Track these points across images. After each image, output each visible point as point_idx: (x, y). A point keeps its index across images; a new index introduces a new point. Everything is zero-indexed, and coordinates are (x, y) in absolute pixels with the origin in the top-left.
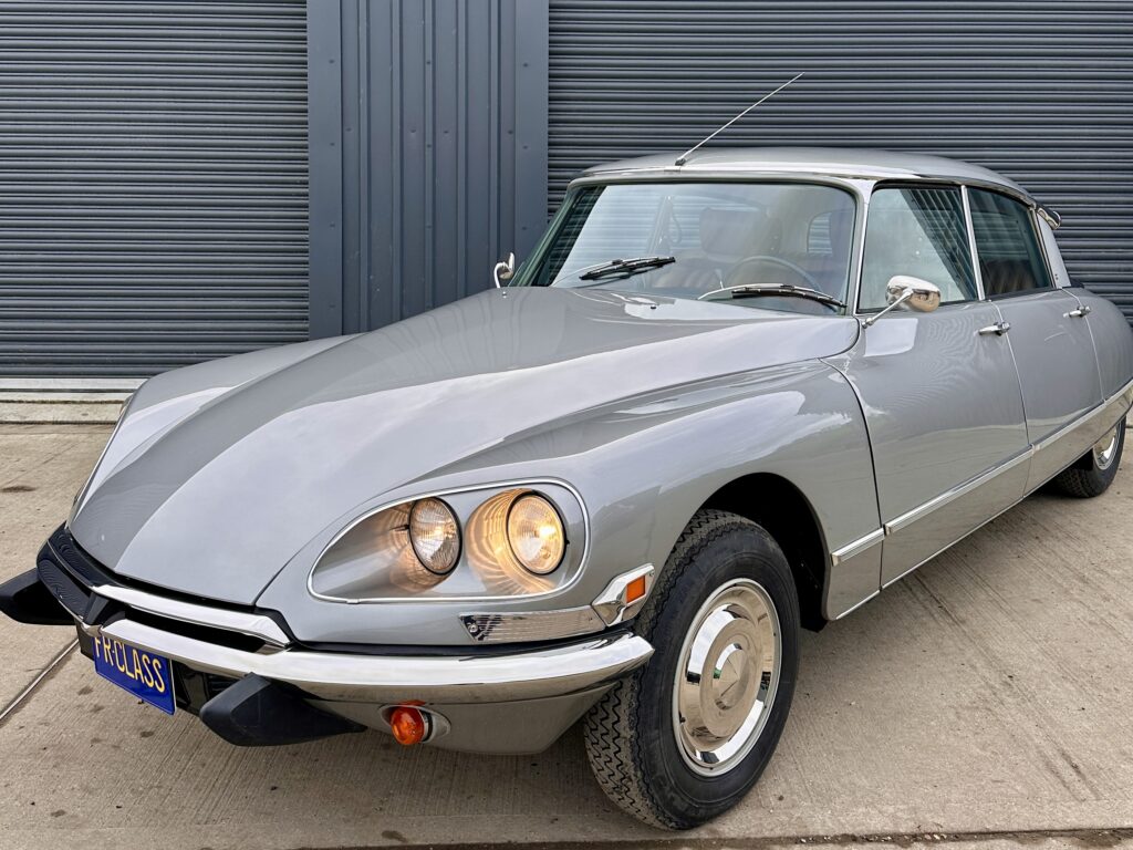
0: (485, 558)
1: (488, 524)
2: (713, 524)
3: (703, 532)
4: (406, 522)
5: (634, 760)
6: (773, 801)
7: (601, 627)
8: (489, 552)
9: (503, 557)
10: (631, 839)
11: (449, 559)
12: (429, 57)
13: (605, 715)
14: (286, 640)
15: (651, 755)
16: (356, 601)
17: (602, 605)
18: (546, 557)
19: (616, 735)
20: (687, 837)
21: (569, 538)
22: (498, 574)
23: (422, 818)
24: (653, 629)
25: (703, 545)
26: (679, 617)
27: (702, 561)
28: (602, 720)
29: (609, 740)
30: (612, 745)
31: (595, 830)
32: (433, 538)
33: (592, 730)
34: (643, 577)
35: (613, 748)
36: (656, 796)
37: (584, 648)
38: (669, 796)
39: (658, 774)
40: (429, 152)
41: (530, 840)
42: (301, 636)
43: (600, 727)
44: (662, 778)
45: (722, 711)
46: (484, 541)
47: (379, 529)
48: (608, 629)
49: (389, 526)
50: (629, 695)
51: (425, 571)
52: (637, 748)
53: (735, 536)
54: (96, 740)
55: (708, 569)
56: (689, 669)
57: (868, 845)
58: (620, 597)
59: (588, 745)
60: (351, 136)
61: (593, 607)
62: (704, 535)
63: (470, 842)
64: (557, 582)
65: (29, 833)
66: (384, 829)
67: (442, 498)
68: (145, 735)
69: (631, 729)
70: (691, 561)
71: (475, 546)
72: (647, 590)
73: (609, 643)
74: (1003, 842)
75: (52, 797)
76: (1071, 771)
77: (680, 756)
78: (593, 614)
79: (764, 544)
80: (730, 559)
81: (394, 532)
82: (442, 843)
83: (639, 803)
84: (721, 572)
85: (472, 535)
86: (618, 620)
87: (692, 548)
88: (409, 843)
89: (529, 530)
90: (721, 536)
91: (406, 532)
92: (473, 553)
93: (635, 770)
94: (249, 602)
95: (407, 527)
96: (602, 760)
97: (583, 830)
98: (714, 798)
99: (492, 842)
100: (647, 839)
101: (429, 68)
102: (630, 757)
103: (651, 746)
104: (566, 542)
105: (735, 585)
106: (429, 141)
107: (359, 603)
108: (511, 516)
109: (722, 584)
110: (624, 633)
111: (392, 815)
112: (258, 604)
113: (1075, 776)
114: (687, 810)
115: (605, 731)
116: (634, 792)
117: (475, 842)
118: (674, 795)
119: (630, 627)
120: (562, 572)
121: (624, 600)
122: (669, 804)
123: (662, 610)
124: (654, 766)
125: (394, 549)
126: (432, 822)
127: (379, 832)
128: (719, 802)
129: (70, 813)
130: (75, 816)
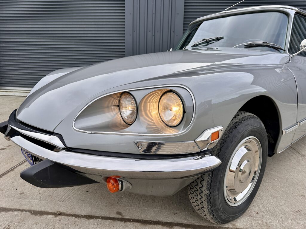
0: (148, 119)
1: (150, 104)
2: (244, 115)
3: (241, 117)
4: (117, 104)
5: (208, 202)
6: (255, 214)
7: (198, 151)
8: (150, 116)
9: (156, 119)
10: (203, 225)
11: (133, 119)
12: (154, 12)
13: (197, 184)
14: (64, 147)
15: (215, 200)
16: (91, 132)
17: (199, 141)
18: (174, 120)
19: (201, 192)
20: (224, 226)
21: (185, 111)
22: (154, 125)
23: (130, 208)
24: (219, 153)
25: (240, 122)
26: (230, 149)
27: (240, 128)
28: (195, 185)
29: (198, 194)
30: (199, 195)
31: (190, 219)
32: (128, 110)
33: (191, 188)
34: (219, 131)
35: (199, 197)
36: (215, 215)
37: (190, 159)
38: (220, 215)
39: (217, 207)
40: (153, 37)
41: (166, 221)
42: (69, 145)
43: (194, 188)
44: (218, 209)
45: (241, 184)
46: (148, 112)
47: (106, 105)
48: (201, 152)
49: (110, 105)
50: (207, 178)
51: (125, 123)
52: (209, 198)
53: (252, 120)
55: (242, 131)
56: (231, 169)
58: (208, 139)
59: (189, 193)
60: (135, 33)
61: (195, 142)
62: (240, 118)
63: (145, 219)
64: (179, 130)
65: (10, 199)
66: (117, 211)
67: (130, 92)
69: (207, 190)
70: (236, 127)
71: (143, 113)
72: (220, 136)
73: (201, 158)
77: (225, 200)
78: (195, 145)
79: (261, 125)
80: (250, 128)
81: (113, 107)
82: (135, 218)
83: (208, 216)
84: (246, 133)
85: (142, 108)
86: (206, 149)
87: (236, 123)
88: (124, 217)
89: (168, 108)
90: (247, 119)
91: (118, 108)
92: (142, 116)
93: (208, 205)
94: (52, 130)
95: (119, 106)
96: (194, 200)
97: (185, 219)
98: (236, 214)
99: (153, 220)
100: (209, 225)
101: (154, 15)
102: (206, 201)
103: (215, 197)
104: (184, 112)
105: (250, 139)
106: (153, 34)
107: (92, 133)
108: (160, 102)
109: (245, 138)
110: (208, 154)
111: (121, 206)
112: (55, 132)
114: (226, 219)
115: (196, 190)
116: (207, 212)
117: (147, 219)
118: (222, 214)
119: (210, 152)
120: (182, 126)
121: (210, 140)
122: (220, 217)
123: (223, 146)
124: (216, 204)
125: (112, 114)
126: (133, 210)
127: (115, 212)
128: (237, 215)
129: (25, 193)
130: (26, 195)
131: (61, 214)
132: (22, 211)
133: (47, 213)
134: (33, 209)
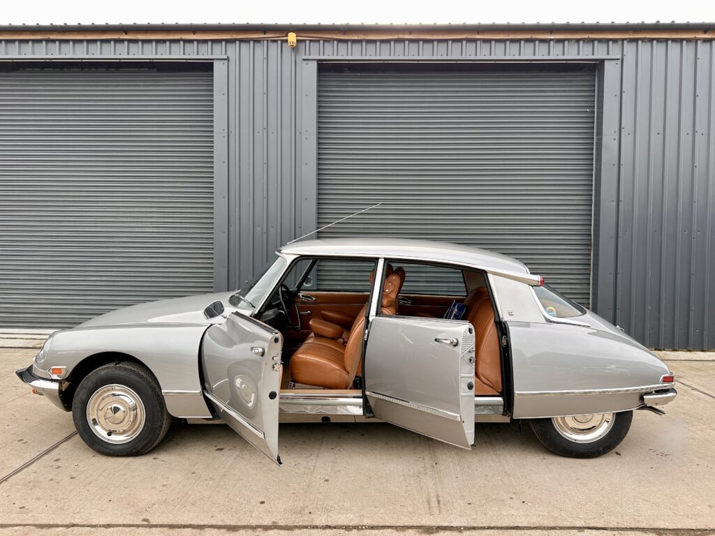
7: (50, 378)
12: (265, 195)
34: (61, 369)
40: (265, 236)
54: (52, 480)
57: (334, 530)
60: (232, 229)
65: (7, 515)
66: (143, 517)
68: (72, 478)
74: (390, 530)
75: (23, 501)
76: (436, 502)
101: (265, 200)
106: (265, 231)
113: (436, 505)
129: (27, 507)
130: (28, 509)
131: (74, 525)
132: (24, 525)
133: (57, 526)
134: (38, 523)
